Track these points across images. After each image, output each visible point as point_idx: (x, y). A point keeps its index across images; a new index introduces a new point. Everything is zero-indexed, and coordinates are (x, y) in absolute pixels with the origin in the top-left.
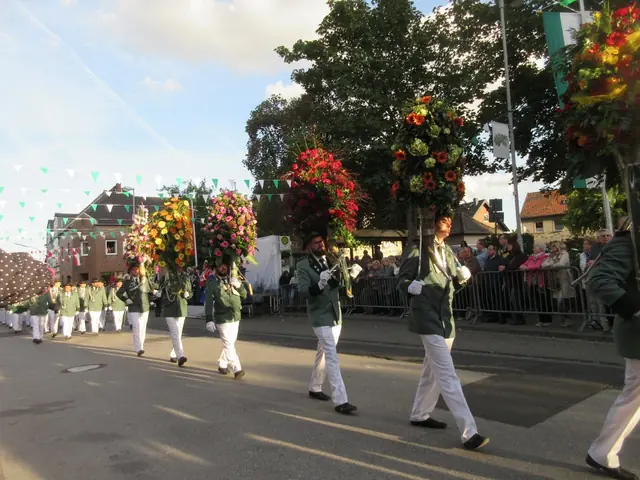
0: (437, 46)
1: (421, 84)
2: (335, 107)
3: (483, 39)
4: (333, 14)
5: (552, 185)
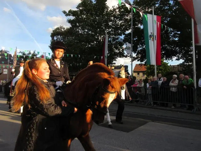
0: (113, 18)
2: (80, 32)
3: (126, 18)
4: (82, 3)
5: (142, 63)
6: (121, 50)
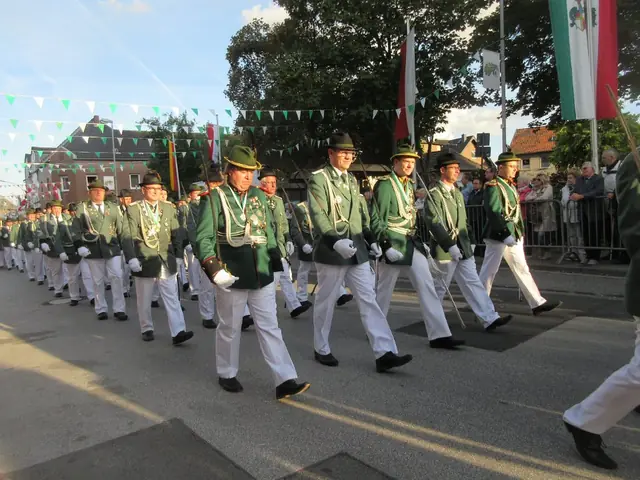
1: (412, 9)
2: (320, 34)
5: (541, 120)
6: (463, 79)
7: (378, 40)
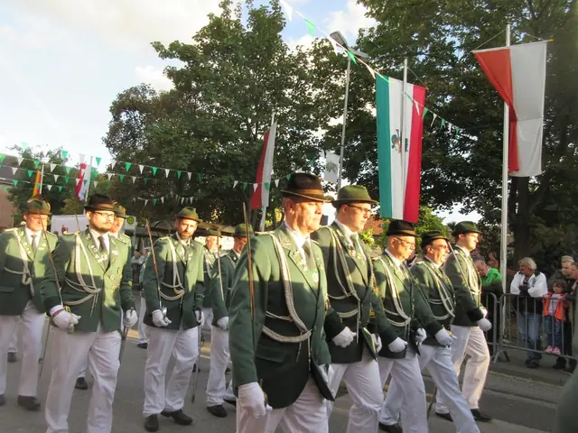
0: (296, 77)
1: (278, 106)
2: (201, 108)
3: (334, 81)
7: (248, 124)
